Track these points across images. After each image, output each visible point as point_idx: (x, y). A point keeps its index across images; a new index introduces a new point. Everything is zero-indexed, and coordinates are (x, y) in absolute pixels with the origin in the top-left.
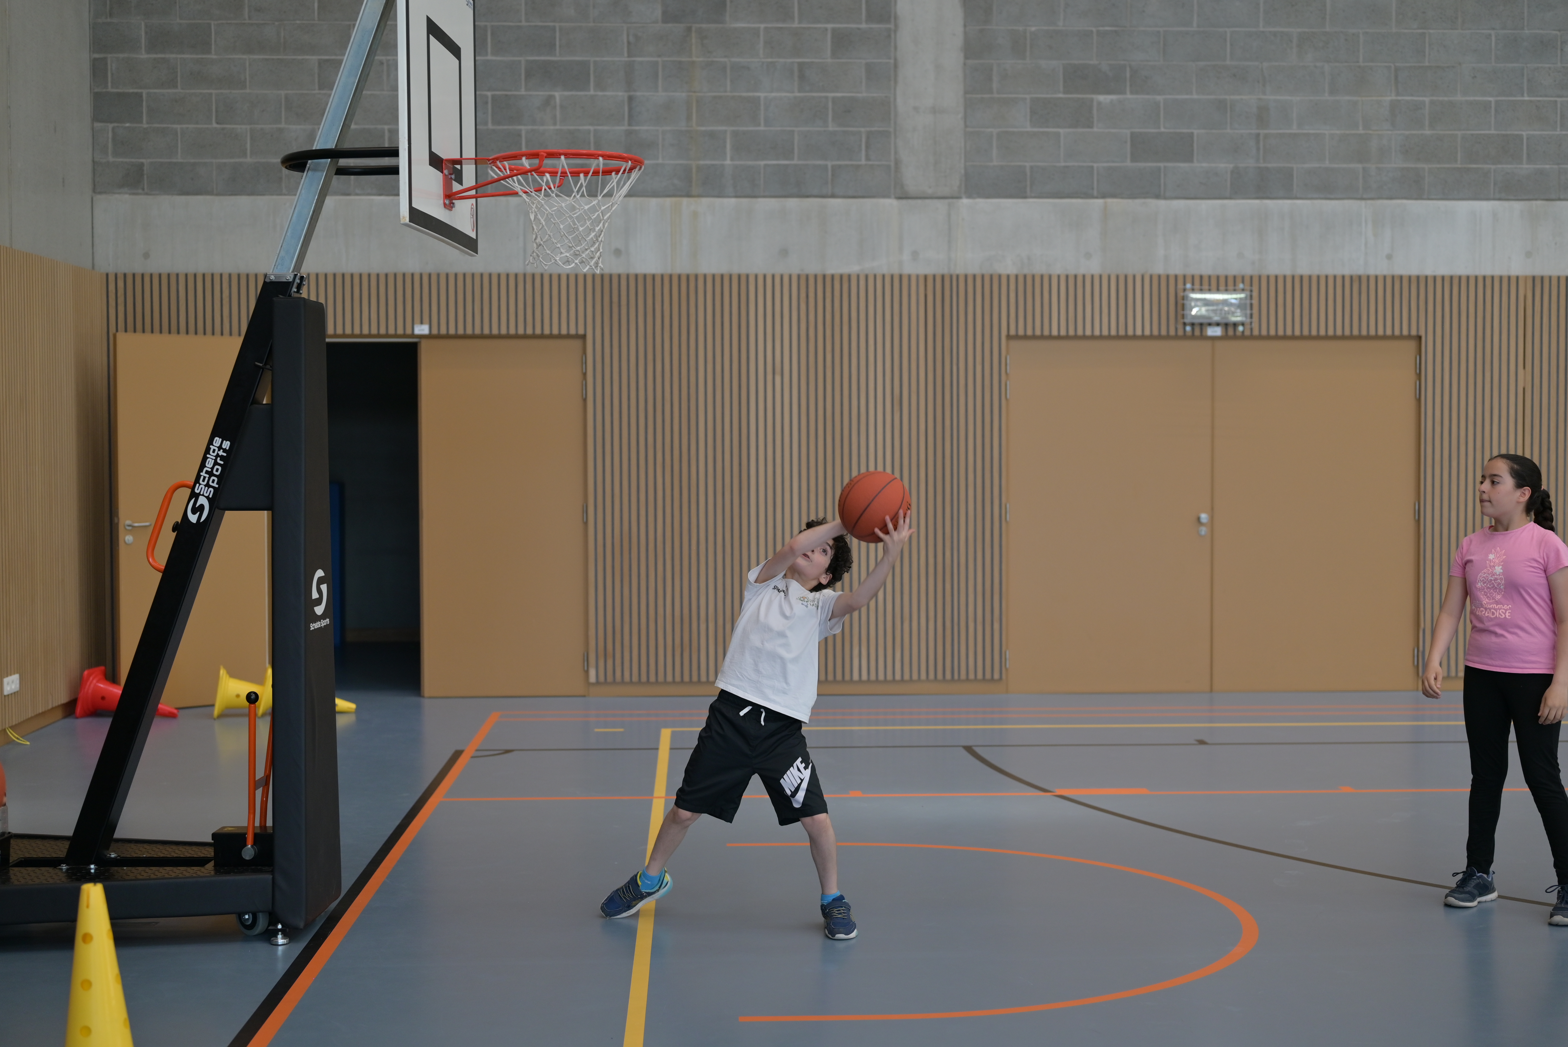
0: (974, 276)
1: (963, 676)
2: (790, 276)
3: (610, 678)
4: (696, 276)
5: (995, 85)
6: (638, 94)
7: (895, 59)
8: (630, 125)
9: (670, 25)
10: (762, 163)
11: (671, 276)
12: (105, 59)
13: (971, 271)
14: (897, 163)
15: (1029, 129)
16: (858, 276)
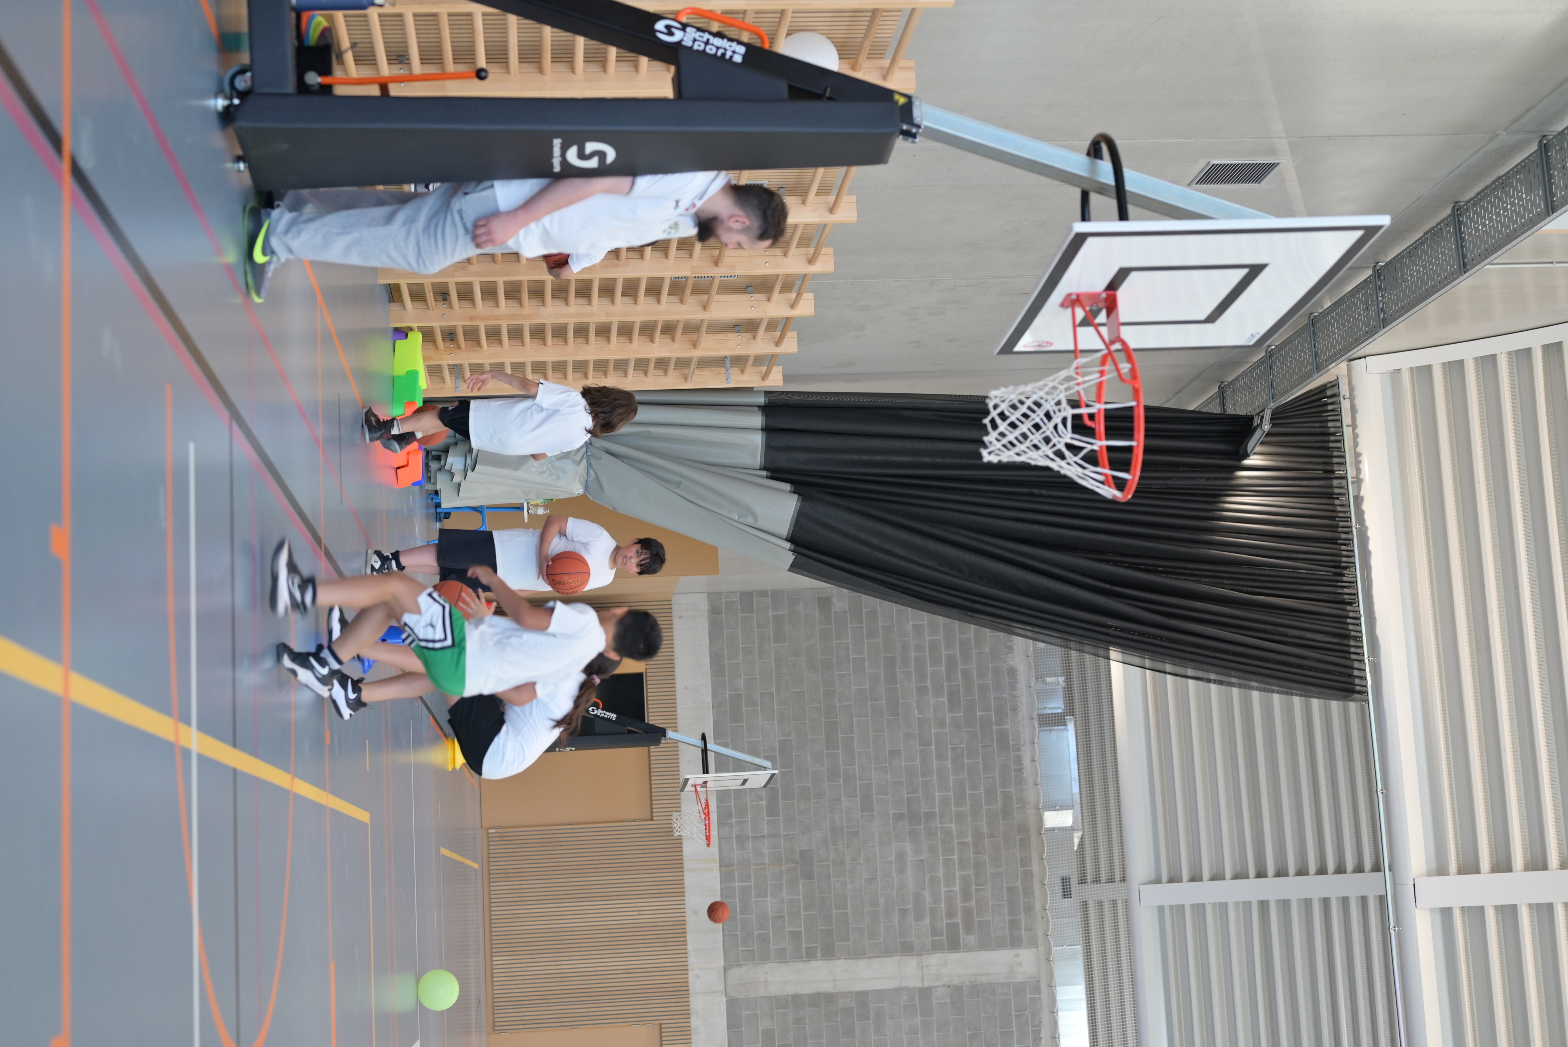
0: (689, 1006)
1: (496, 1012)
2: (685, 916)
3: (490, 839)
4: (683, 872)
5: (780, 1011)
6: (766, 840)
7: (789, 962)
8: (752, 837)
9: (798, 853)
10: (737, 900)
11: (682, 859)
12: (768, 596)
13: (691, 1004)
14: (740, 965)
15: (760, 1029)
16: (686, 949)
